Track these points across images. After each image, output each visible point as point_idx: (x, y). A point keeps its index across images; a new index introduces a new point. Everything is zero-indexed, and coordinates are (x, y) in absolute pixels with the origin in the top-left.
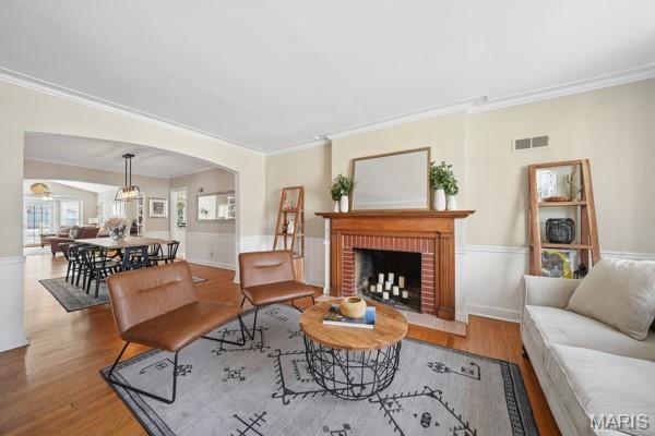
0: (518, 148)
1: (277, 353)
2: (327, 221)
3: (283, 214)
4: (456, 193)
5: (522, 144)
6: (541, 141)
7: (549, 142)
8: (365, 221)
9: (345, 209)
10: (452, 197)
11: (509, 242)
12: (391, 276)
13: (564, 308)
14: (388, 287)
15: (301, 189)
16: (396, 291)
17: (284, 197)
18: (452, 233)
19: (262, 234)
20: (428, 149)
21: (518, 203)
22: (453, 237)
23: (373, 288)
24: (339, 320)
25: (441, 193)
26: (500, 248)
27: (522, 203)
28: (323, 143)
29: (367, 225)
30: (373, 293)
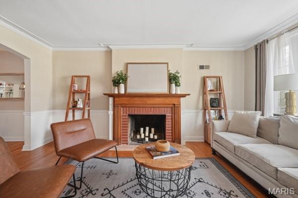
0: (200, 69)
1: (107, 191)
2: (111, 99)
3: (72, 94)
4: (179, 86)
5: (202, 67)
6: (208, 67)
7: (210, 68)
8: (136, 99)
9: (122, 92)
10: (178, 88)
11: (197, 108)
12: (147, 128)
13: (226, 132)
14: (147, 134)
15: (88, 77)
16: (152, 136)
17: (73, 82)
18: (180, 104)
19: (50, 109)
20: (167, 64)
21: (200, 91)
22: (180, 106)
23: (138, 137)
24: (161, 155)
25: (173, 85)
26: (195, 111)
27: (201, 92)
28: (105, 49)
29: (137, 101)
30: (138, 140)
